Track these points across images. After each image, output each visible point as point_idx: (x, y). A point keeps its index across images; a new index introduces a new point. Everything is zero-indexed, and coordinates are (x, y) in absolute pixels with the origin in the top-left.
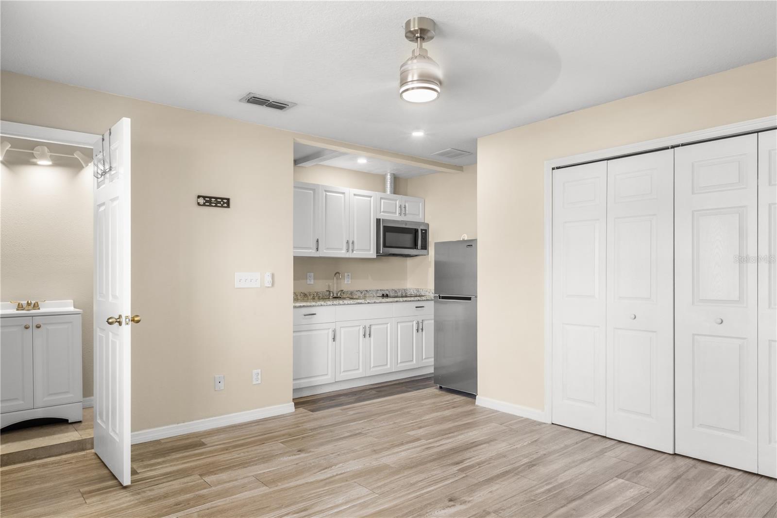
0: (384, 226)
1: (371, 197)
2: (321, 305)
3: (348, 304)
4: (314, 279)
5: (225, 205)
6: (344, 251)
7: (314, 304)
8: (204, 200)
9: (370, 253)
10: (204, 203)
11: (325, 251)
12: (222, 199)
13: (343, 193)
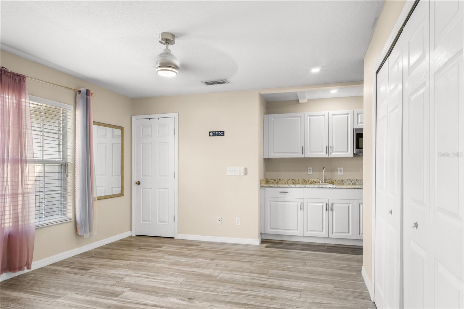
0: (357, 134)
1: (348, 114)
2: (292, 187)
3: (312, 188)
4: (313, 171)
5: (222, 135)
6: (324, 153)
7: (287, 186)
8: (213, 133)
9: (348, 153)
10: (213, 135)
11: (309, 154)
12: (221, 132)
13: (324, 115)
